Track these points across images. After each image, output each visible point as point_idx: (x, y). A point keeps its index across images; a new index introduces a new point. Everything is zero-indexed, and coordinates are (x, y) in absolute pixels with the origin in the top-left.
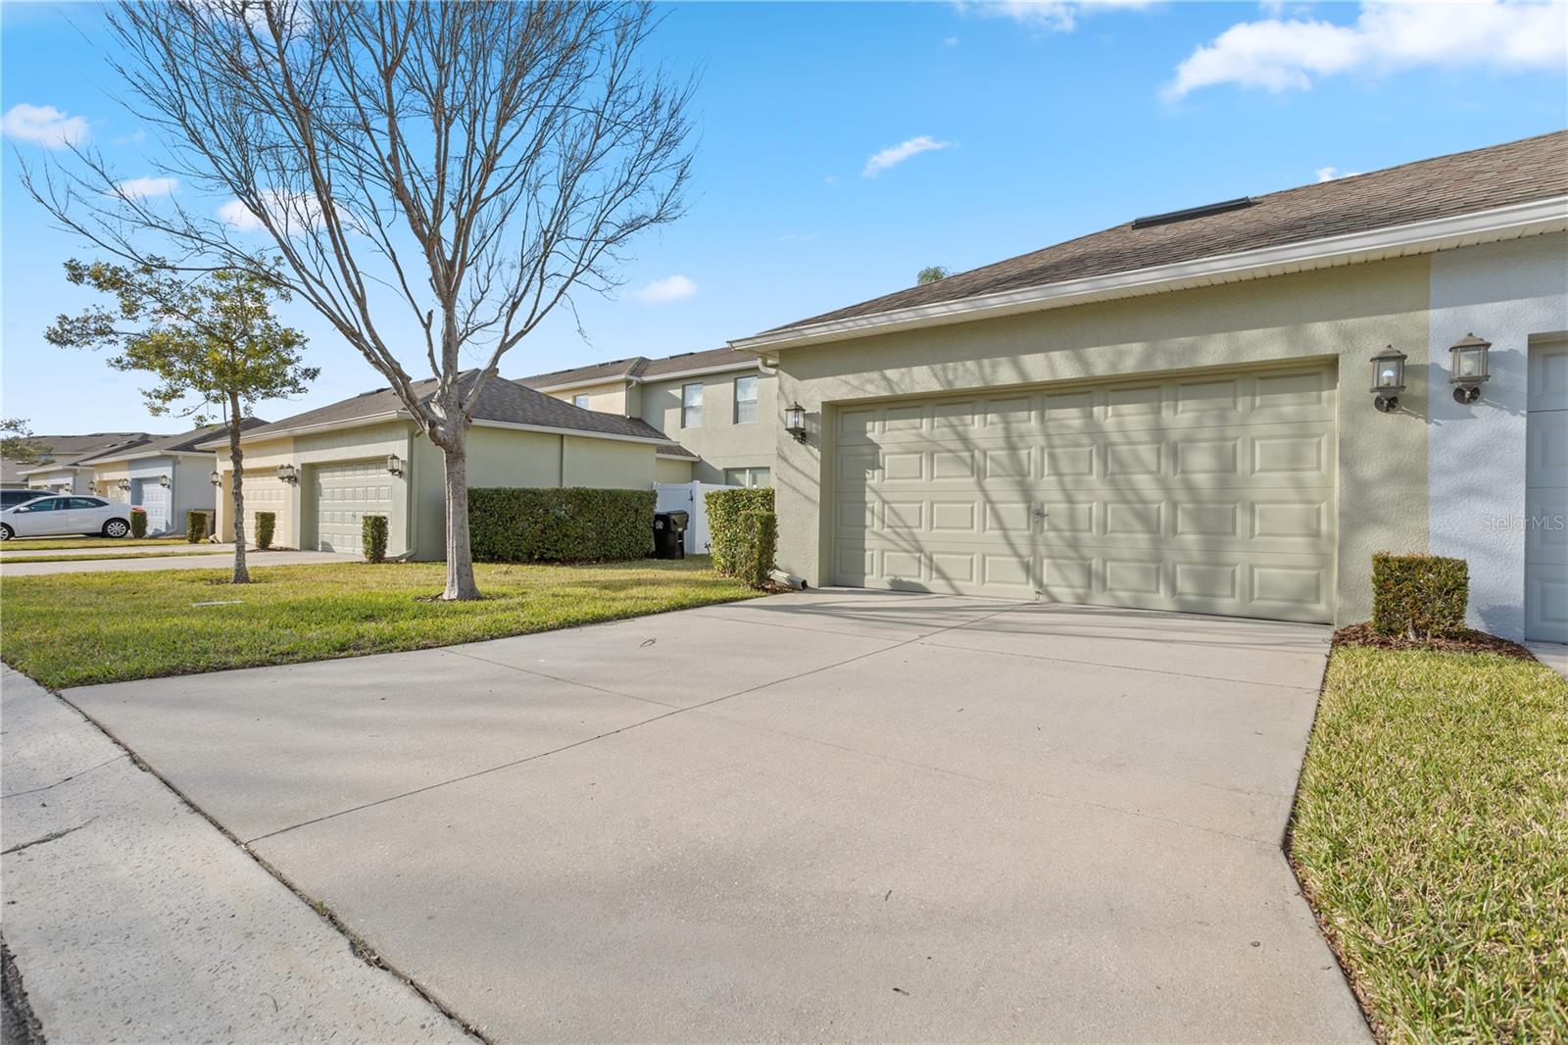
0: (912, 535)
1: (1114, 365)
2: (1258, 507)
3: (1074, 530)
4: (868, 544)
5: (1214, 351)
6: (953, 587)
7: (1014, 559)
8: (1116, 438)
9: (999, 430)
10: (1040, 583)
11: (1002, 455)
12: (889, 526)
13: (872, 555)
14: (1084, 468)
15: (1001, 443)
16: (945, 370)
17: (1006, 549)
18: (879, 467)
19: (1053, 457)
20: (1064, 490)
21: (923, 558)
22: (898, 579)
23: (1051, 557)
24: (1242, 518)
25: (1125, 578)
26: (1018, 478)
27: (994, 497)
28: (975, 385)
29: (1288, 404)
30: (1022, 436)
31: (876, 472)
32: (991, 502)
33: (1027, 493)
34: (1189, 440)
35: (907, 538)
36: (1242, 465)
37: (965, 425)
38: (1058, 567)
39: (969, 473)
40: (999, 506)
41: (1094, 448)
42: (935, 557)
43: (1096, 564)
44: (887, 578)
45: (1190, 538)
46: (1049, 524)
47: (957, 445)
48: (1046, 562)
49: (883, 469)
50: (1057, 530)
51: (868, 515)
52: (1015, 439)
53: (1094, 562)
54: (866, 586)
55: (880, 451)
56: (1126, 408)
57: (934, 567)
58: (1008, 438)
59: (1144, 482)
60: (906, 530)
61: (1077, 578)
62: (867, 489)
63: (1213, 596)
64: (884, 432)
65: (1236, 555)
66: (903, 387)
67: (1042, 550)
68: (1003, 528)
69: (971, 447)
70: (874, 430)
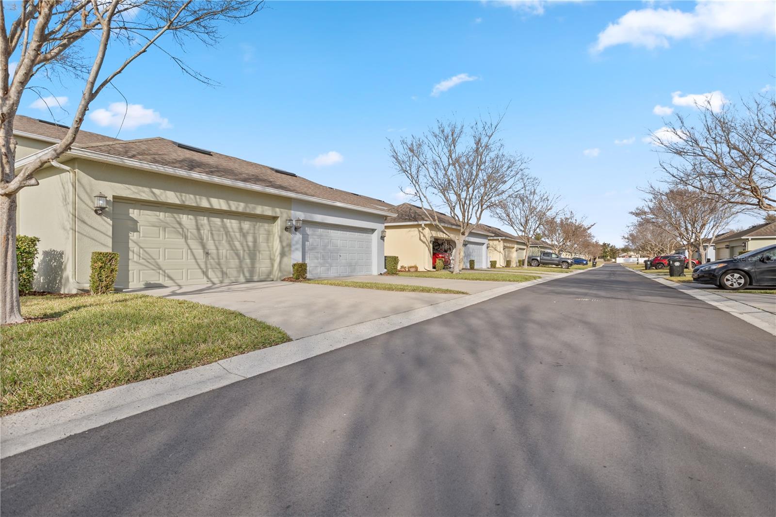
0: (156, 262)
1: (237, 208)
2: (261, 252)
3: (219, 259)
4: (130, 268)
5: (259, 210)
6: (176, 283)
7: (200, 270)
8: (230, 230)
9: (194, 222)
10: (208, 277)
11: (195, 232)
12: (143, 259)
13: (133, 273)
14: (221, 238)
15: (195, 227)
16: (181, 196)
17: (197, 267)
18: (137, 231)
19: (212, 234)
20: (216, 246)
21: (161, 272)
22: (148, 282)
23: (212, 269)
24: (258, 254)
25: (233, 273)
26: (200, 241)
27: (192, 247)
28: (194, 204)
29: (266, 226)
30: (202, 226)
31: (135, 233)
32: (190, 249)
33: (204, 247)
34: (248, 233)
35: (154, 264)
36: (258, 241)
37: (180, 218)
38: (214, 271)
39: (181, 237)
40: (194, 251)
41: (224, 233)
42: (166, 271)
43: (224, 270)
44: (143, 283)
45: (248, 261)
46: (211, 257)
47: (177, 226)
48: (210, 270)
49: (140, 232)
50: (213, 259)
51: (131, 254)
52: (199, 226)
53: (224, 269)
54: (130, 288)
55: (138, 224)
56: (233, 221)
57: (166, 275)
58: (197, 225)
59: (237, 244)
60: (153, 260)
61: (219, 275)
62: (130, 241)
63: (253, 276)
64: (140, 215)
65: (257, 265)
66: (162, 198)
67: (209, 266)
68: (195, 259)
69: (183, 227)
70: (134, 213)
